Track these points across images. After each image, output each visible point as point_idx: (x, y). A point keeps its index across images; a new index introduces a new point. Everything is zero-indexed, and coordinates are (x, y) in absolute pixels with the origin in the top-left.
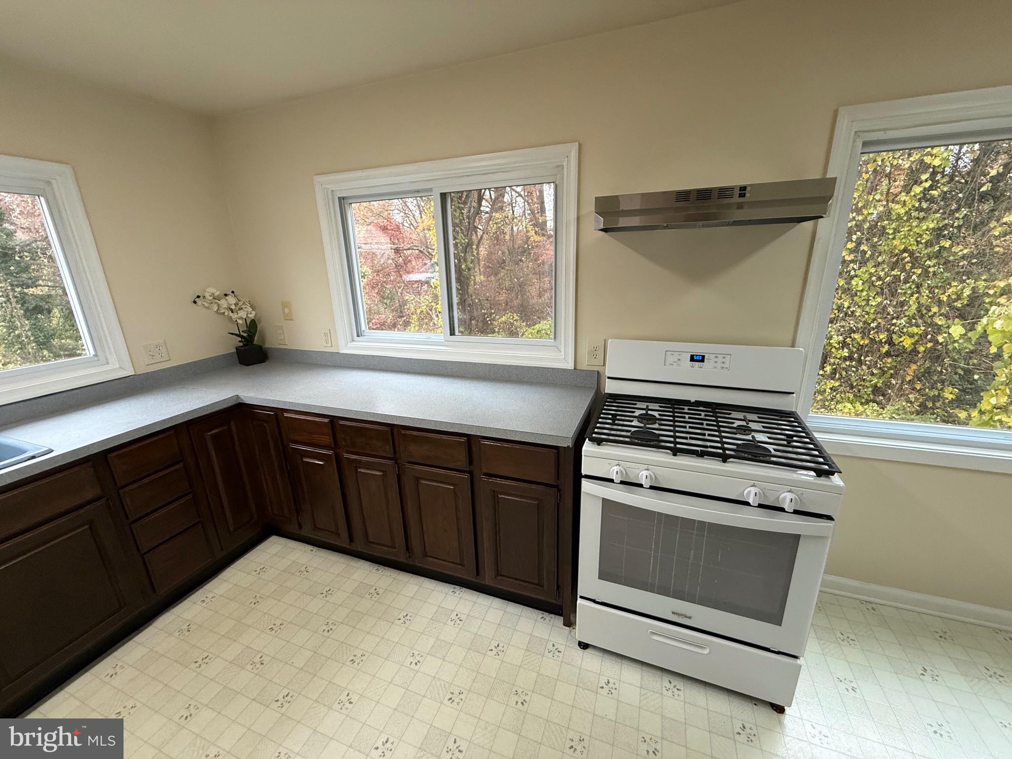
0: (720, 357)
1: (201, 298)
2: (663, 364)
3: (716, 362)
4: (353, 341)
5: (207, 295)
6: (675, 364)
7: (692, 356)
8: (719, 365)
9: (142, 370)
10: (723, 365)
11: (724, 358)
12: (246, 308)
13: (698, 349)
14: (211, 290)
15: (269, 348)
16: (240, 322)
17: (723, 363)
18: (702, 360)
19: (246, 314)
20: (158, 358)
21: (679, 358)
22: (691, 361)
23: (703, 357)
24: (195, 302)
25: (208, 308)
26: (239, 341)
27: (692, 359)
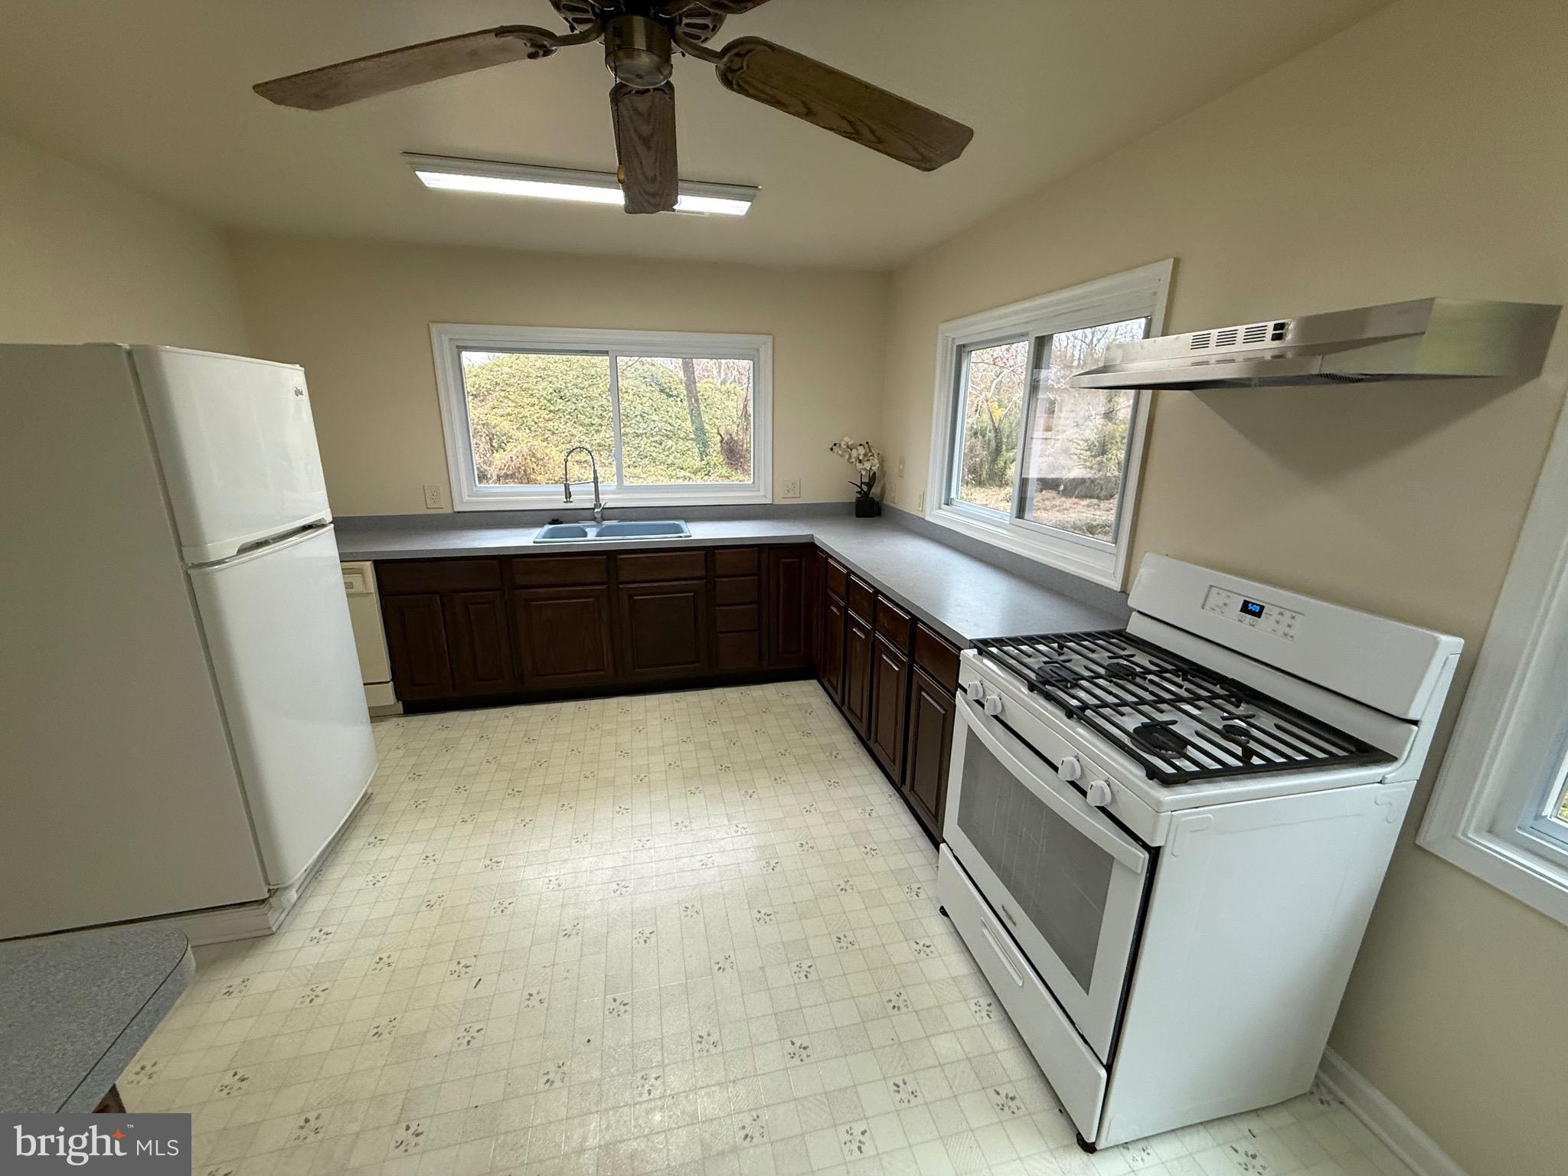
0: (1288, 614)
1: (838, 445)
2: (1200, 605)
3: (1278, 622)
4: (940, 508)
5: (843, 444)
6: (1218, 610)
7: (1246, 603)
8: (1282, 628)
9: (779, 501)
10: (1287, 630)
11: (1293, 618)
12: (873, 460)
13: (1258, 592)
14: (847, 439)
15: (886, 505)
16: (864, 473)
17: (1289, 626)
18: (1258, 615)
19: (873, 465)
20: (791, 494)
21: (1227, 601)
22: (1242, 610)
23: (1262, 608)
24: (832, 449)
25: (842, 456)
26: (858, 492)
27: (1246, 608)
